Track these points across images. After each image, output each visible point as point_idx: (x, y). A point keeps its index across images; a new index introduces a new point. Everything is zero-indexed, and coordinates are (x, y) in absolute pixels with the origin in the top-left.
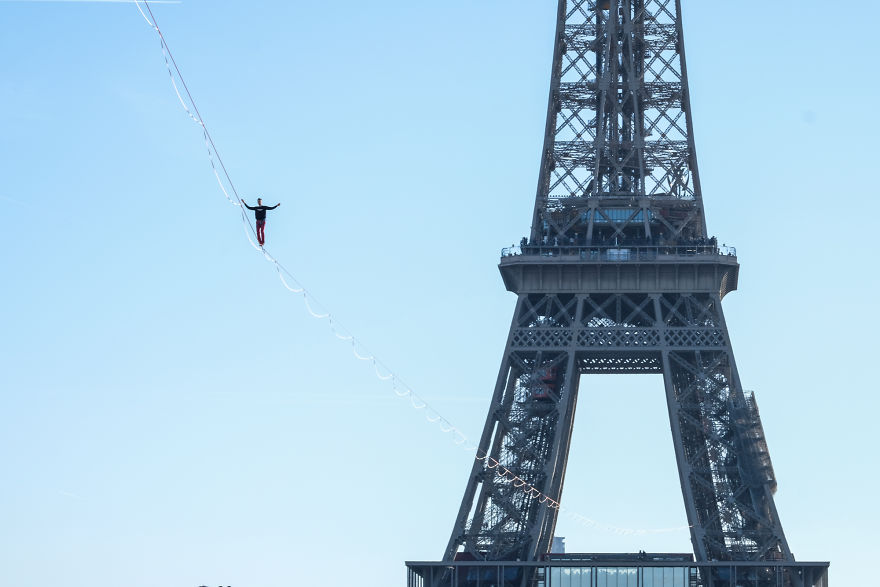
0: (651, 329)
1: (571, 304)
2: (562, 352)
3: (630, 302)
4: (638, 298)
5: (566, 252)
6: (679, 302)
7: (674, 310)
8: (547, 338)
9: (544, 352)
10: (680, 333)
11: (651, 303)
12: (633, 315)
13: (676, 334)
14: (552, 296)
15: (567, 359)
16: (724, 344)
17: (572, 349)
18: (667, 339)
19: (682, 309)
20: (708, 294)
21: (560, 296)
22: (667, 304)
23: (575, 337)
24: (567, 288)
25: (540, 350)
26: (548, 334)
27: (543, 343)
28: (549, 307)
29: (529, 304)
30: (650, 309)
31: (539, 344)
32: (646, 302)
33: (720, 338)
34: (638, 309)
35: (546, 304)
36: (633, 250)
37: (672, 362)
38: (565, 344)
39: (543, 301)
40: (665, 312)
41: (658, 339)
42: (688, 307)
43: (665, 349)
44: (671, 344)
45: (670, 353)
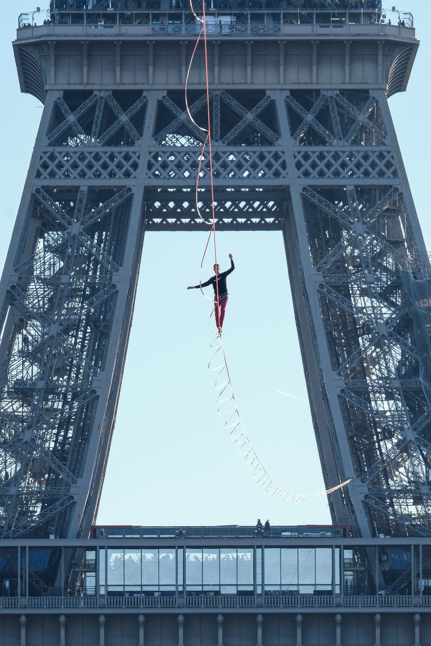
0: (273, 149)
1: (137, 106)
2: (120, 188)
3: (235, 104)
4: (251, 98)
5: (126, 20)
6: (318, 104)
7: (309, 118)
8: (97, 165)
9: (91, 189)
10: (321, 157)
11: (272, 105)
12: (241, 126)
13: (314, 157)
14: (103, 94)
15: (130, 199)
16: (395, 173)
17: (137, 184)
18: (299, 165)
19: (323, 117)
20: (366, 91)
21: (119, 95)
22: (298, 108)
23: (143, 164)
24: (128, 81)
25: (84, 184)
26: (97, 157)
27: (90, 173)
28: (99, 114)
29: (65, 107)
30: (269, 116)
31: (83, 175)
32: (263, 103)
33: (388, 165)
34: (250, 116)
35: (93, 108)
36: (241, 18)
37: (309, 206)
38: (127, 174)
39: (88, 103)
40: (295, 120)
41: (284, 166)
42: (334, 113)
43: (295, 183)
44: (306, 174)
45: (305, 189)
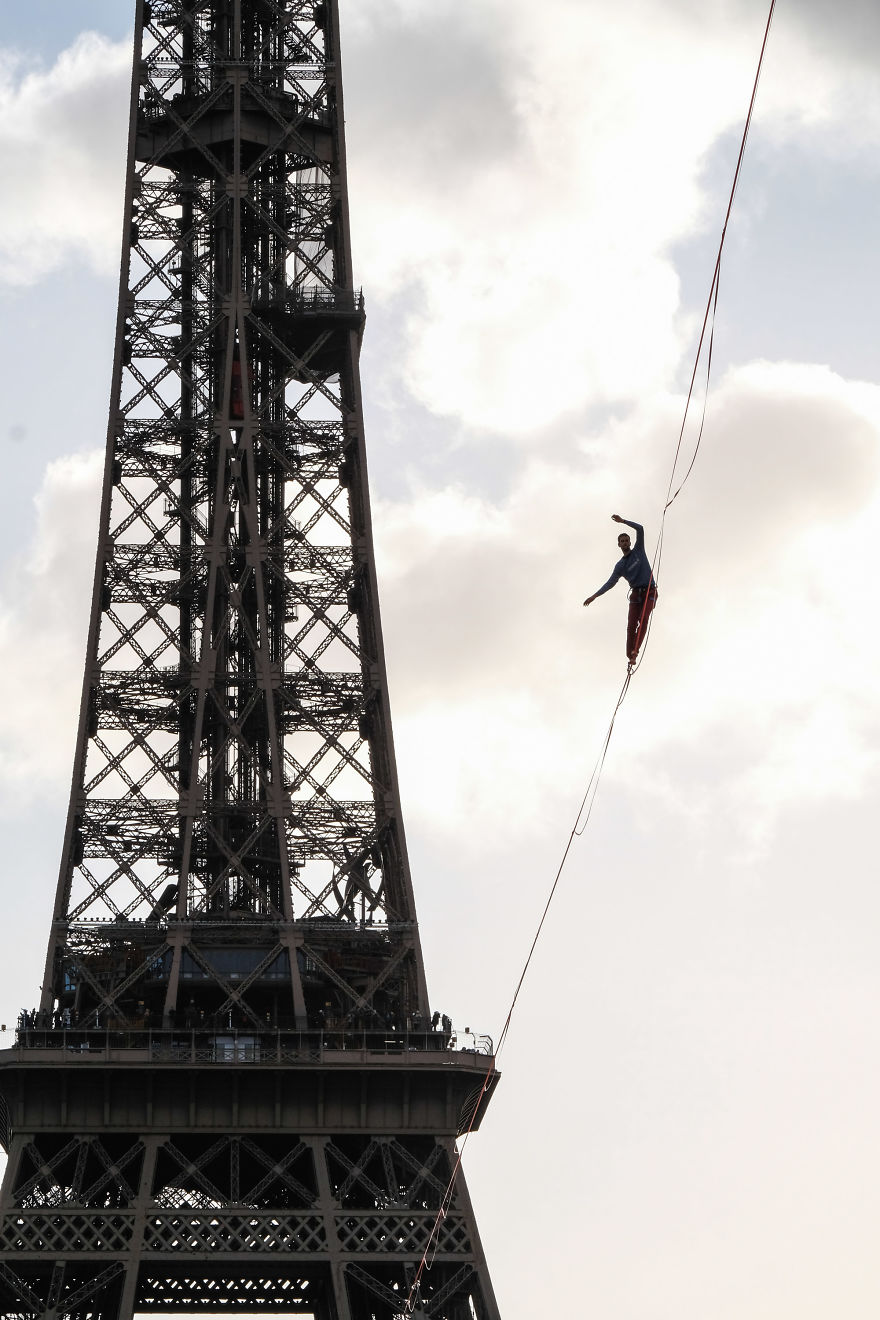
0: (309, 1213)
1: (128, 1157)
2: (107, 1263)
3: (258, 1153)
4: (280, 1145)
5: (118, 1042)
6: (368, 1153)
7: (356, 1172)
8: (78, 1233)
9: (69, 1263)
10: (372, 1224)
11: (309, 1152)
12: (267, 1181)
13: (362, 1224)
14: (86, 1139)
15: (122, 1277)
16: (467, 1247)
17: (132, 1256)
18: (342, 1235)
19: (375, 1171)
20: (431, 1138)
21: (105, 1139)
22: (341, 1158)
23: (138, 1230)
24: (121, 1121)
25: (61, 1258)
26: (79, 1222)
27: (69, 1244)
28: (81, 1165)
29: (36, 1155)
30: (303, 1170)
31: (59, 1245)
32: (294, 1154)
33: (459, 1235)
34: (278, 1170)
35: (74, 1157)
36: (267, 1042)
37: (352, 1285)
38: (118, 1245)
39: (67, 1150)
40: (337, 1175)
41: (322, 1235)
42: (388, 1167)
43: (336, 1256)
44: (352, 1246)
45: (349, 1266)
